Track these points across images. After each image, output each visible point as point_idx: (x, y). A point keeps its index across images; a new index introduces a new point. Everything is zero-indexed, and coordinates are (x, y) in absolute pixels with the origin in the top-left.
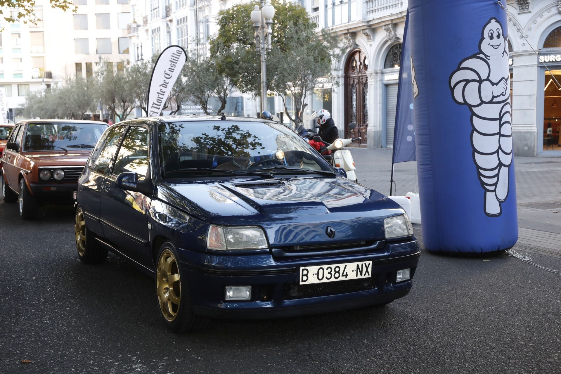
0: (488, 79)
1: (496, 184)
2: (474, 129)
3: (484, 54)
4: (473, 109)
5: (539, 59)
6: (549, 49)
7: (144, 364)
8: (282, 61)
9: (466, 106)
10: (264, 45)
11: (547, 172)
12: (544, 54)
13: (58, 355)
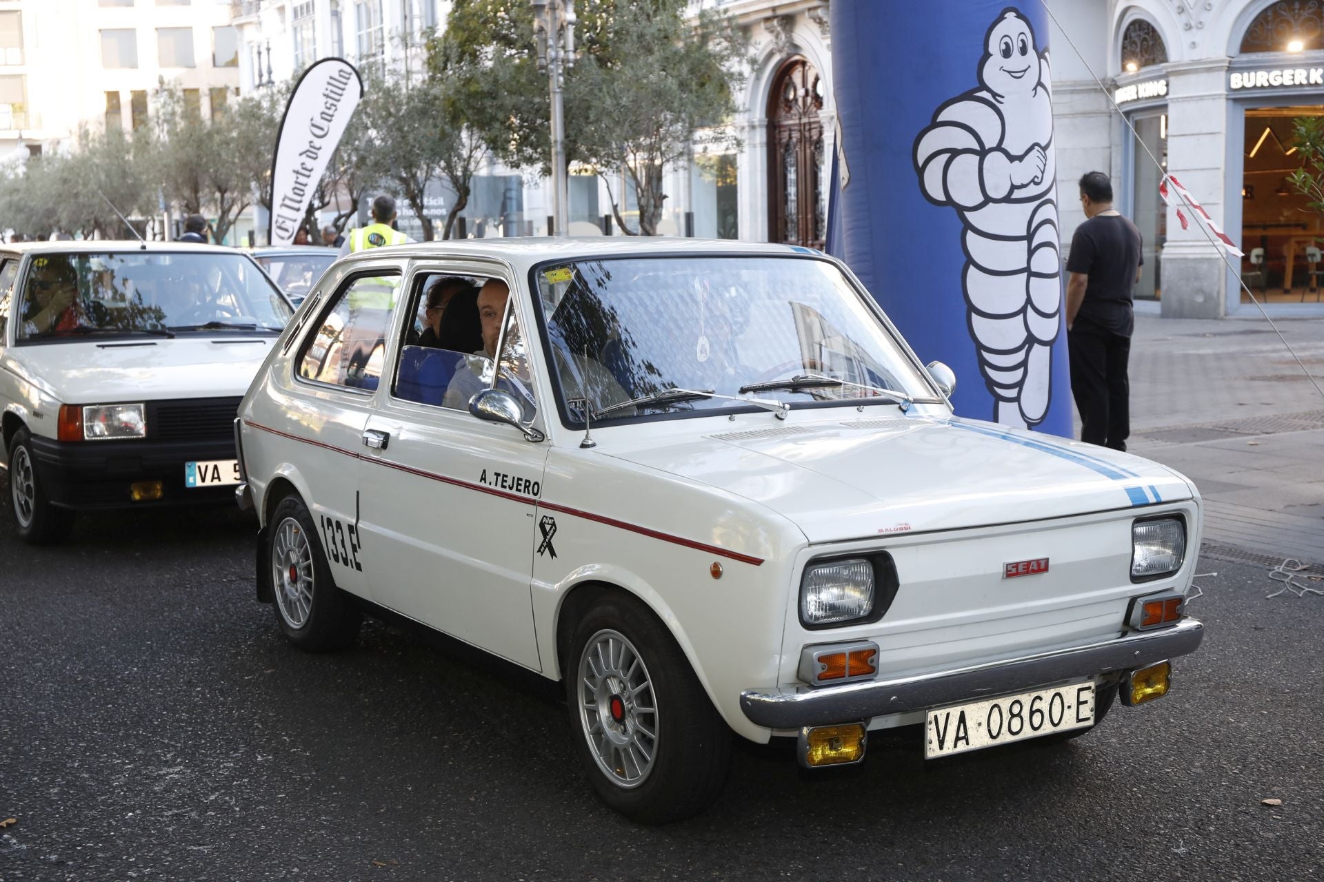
0: (999, 148)
1: (1020, 385)
2: (970, 261)
3: (989, 90)
4: (967, 214)
5: (1228, 82)
6: (1254, 57)
7: (187, 767)
8: (600, 90)
9: (950, 208)
10: (557, 52)
11: (1232, 356)
12: (1241, 69)
13: (7, 753)
